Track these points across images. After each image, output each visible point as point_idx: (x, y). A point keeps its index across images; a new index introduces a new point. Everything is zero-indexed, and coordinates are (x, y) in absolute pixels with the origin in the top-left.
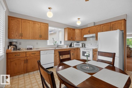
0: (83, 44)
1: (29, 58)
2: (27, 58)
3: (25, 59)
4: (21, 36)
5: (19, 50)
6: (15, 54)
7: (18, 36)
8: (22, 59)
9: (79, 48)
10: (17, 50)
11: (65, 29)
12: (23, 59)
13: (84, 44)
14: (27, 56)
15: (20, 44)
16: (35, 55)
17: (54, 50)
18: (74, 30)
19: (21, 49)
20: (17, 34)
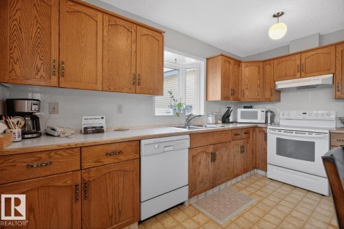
0: (269, 114)
1: (93, 173)
2: (85, 176)
3: (79, 181)
4: (59, 75)
5: (48, 134)
6: (29, 160)
7: (41, 73)
8: (60, 183)
9: (259, 125)
10: (40, 135)
11: (207, 59)
12: (69, 182)
13: (271, 112)
14: (86, 165)
15: (54, 109)
16: (122, 158)
17: (191, 134)
18: (238, 63)
19: (59, 130)
20: (39, 63)
